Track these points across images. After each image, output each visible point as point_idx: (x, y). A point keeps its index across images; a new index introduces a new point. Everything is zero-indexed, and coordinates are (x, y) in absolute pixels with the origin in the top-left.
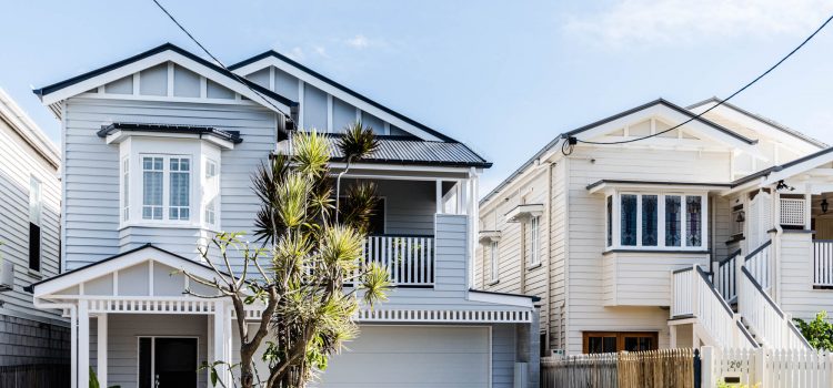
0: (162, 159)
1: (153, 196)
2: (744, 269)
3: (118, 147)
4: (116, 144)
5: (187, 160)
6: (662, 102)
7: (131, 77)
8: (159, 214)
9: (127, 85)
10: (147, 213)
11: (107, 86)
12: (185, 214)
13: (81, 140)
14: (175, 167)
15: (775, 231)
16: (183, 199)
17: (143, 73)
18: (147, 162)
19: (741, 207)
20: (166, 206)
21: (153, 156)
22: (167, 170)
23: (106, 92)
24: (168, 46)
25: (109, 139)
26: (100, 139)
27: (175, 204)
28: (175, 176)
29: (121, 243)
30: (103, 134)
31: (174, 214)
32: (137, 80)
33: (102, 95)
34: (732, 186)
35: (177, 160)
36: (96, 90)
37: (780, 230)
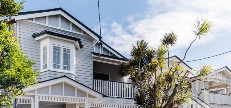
0: (60, 48)
1: (57, 61)
2: (198, 98)
3: (40, 42)
4: (39, 41)
5: (69, 50)
6: (176, 56)
7: (45, 17)
8: (59, 67)
9: (43, 20)
10: (55, 66)
11: (36, 18)
12: (68, 68)
13: (26, 37)
14: (64, 51)
15: (203, 89)
16: (67, 63)
17: (50, 17)
18: (55, 48)
19: (190, 84)
20: (62, 65)
21: (57, 46)
22: (62, 52)
23: (36, 21)
24: (60, 9)
25: (37, 39)
26: (33, 38)
27: (64, 64)
28: (64, 55)
29: (41, 77)
30: (35, 36)
31: (64, 68)
32: (47, 19)
33: (34, 21)
34: (190, 78)
35: (65, 49)
36: (32, 19)
37: (205, 89)
